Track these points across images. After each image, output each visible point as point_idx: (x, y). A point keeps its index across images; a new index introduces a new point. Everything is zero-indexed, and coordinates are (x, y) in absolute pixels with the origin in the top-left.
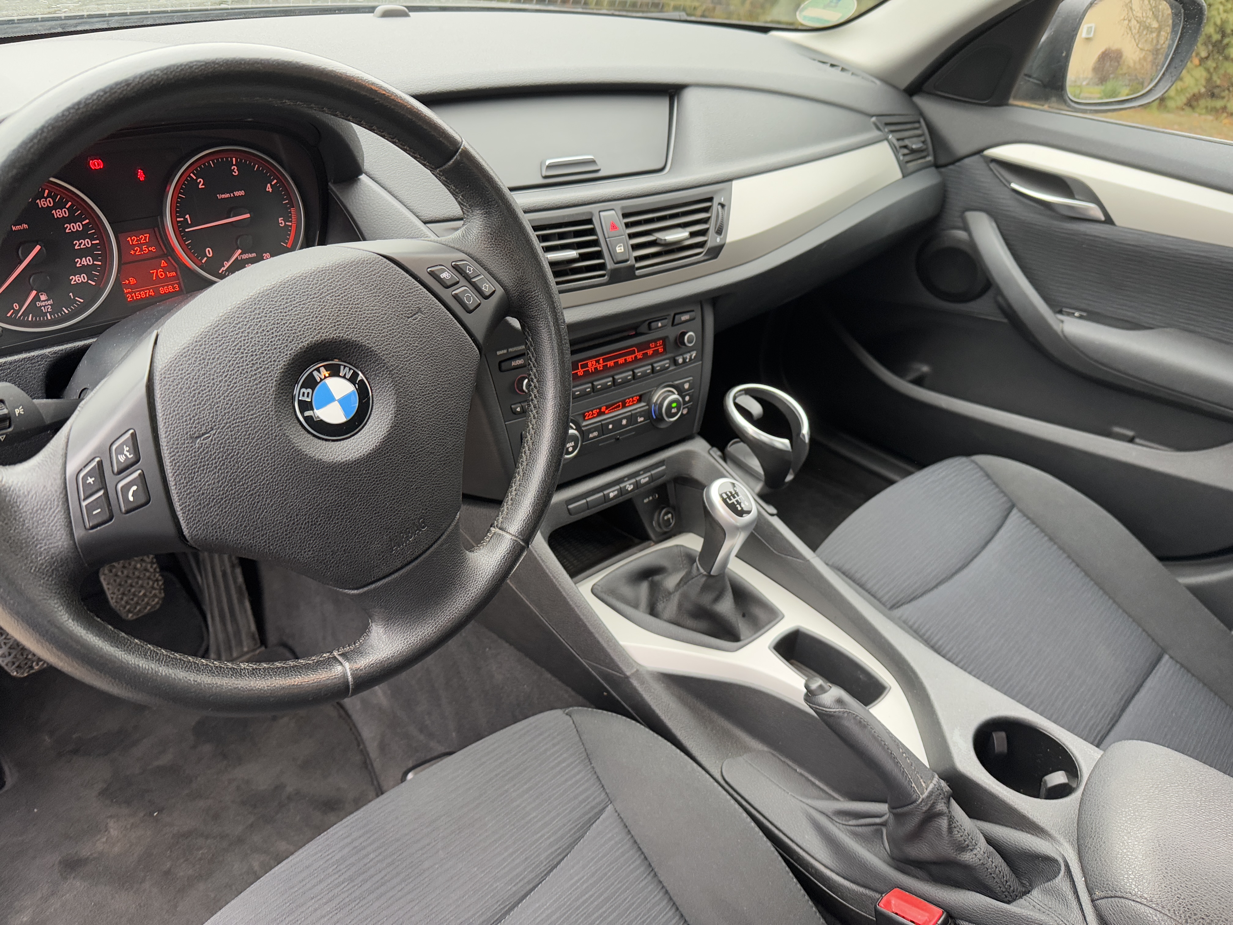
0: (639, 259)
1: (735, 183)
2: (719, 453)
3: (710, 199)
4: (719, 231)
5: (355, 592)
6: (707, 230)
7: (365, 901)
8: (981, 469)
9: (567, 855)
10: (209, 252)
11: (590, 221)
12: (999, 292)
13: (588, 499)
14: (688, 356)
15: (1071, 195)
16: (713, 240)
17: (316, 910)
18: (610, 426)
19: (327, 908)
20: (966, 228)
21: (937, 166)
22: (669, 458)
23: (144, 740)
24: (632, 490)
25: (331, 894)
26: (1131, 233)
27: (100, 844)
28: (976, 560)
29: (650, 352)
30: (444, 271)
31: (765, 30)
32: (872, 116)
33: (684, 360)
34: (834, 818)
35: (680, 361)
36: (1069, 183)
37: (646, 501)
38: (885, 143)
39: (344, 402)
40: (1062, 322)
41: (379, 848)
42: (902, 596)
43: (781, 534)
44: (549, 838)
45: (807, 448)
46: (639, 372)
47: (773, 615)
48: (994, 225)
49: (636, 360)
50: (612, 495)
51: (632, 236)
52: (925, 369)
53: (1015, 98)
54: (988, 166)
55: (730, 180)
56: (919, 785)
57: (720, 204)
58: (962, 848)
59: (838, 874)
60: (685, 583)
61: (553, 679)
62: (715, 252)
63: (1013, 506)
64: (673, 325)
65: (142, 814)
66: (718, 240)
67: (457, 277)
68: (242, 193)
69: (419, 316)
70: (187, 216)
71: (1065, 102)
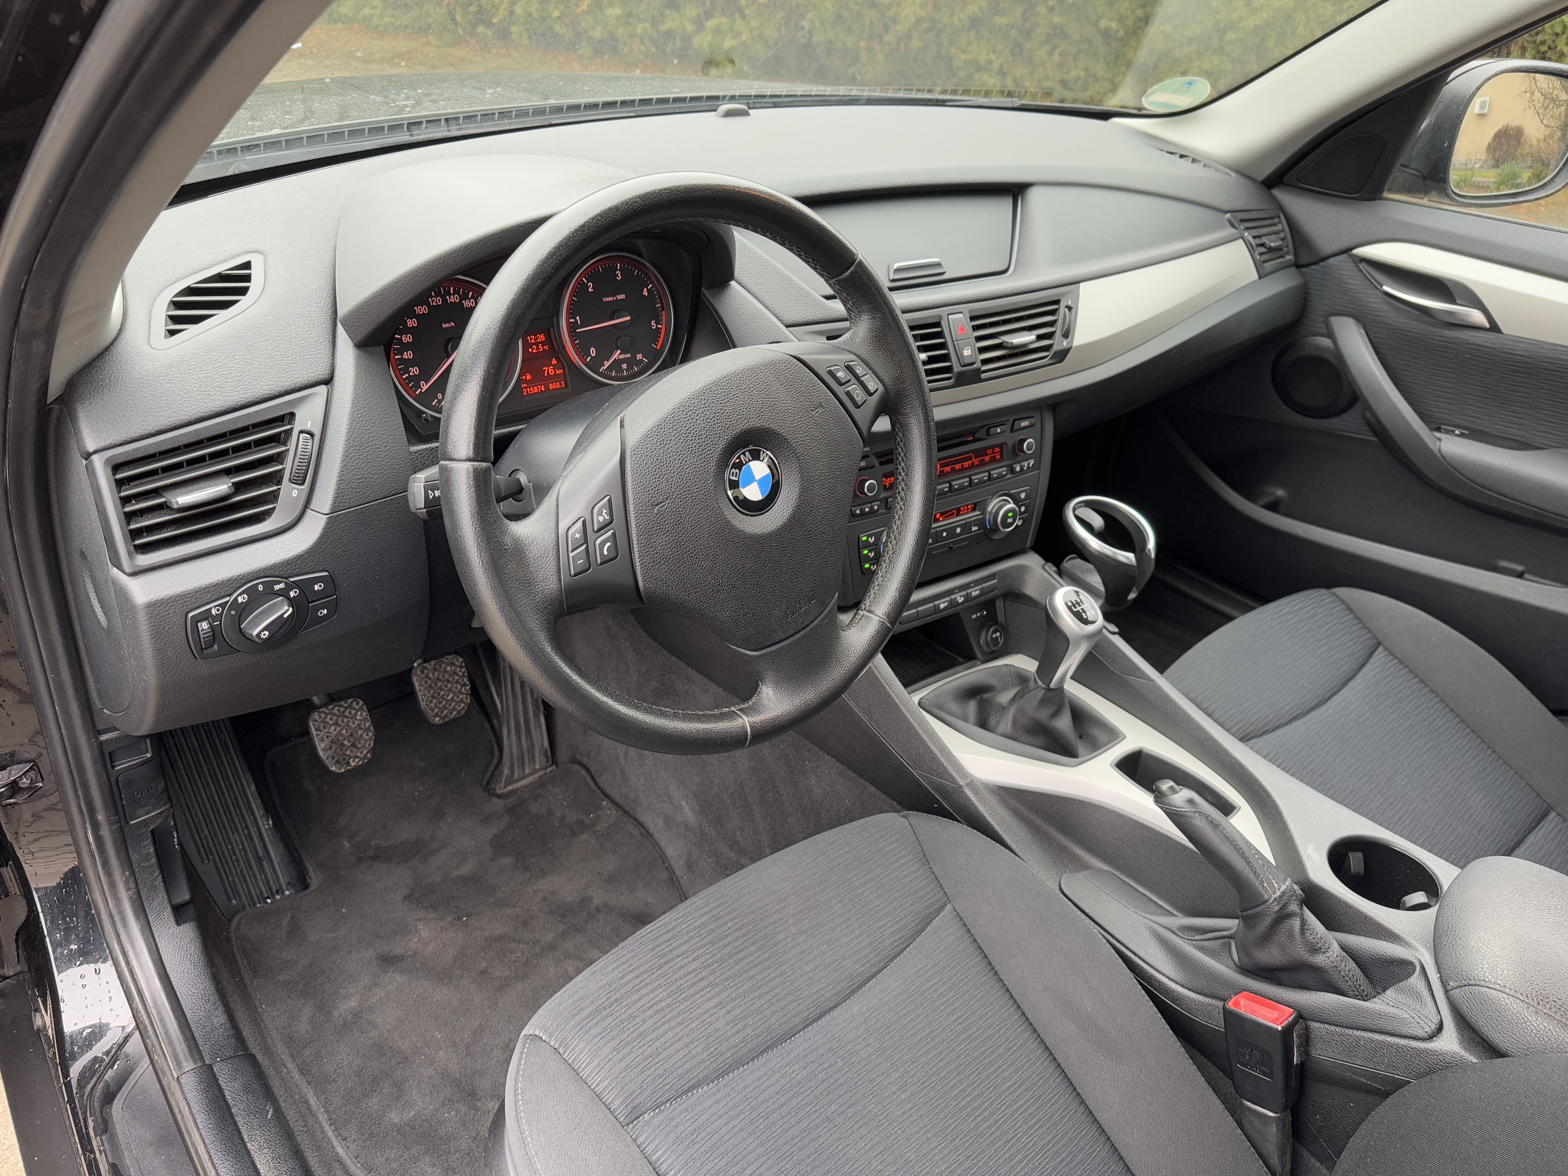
0: (985, 362)
1: (1082, 285)
2: (1054, 569)
3: (1057, 302)
4: (1066, 335)
5: (755, 653)
6: (1053, 333)
7: (726, 964)
8: (1343, 602)
9: (909, 945)
10: (593, 352)
11: (938, 324)
12: (1368, 407)
13: (919, 609)
14: (1026, 464)
15: (1451, 300)
16: (1059, 343)
17: (682, 967)
18: (945, 534)
19: (693, 966)
20: (1330, 335)
21: (1298, 266)
22: (1001, 571)
23: (442, 851)
24: (963, 603)
25: (695, 955)
26: (1519, 342)
27: (413, 943)
28: (1334, 698)
29: (987, 458)
30: (838, 370)
31: (1105, 116)
32: (1227, 212)
33: (1022, 467)
34: (1179, 933)
35: (1018, 469)
36: (1449, 285)
37: (974, 617)
38: (1241, 241)
39: (761, 483)
40: (1440, 440)
41: (735, 918)
42: (1252, 728)
43: (1123, 653)
44: (892, 926)
45: (1153, 563)
46: (976, 479)
47: (1114, 735)
48: (1363, 331)
49: (973, 466)
50: (942, 606)
51: (979, 339)
52: (1280, 493)
53: (1390, 191)
54: (1358, 266)
55: (1077, 282)
56: (1271, 885)
57: (1067, 307)
58: (1314, 950)
59: (1183, 986)
60: (1021, 697)
61: (878, 792)
62: (1061, 356)
63: (1379, 644)
64: (1012, 431)
65: (450, 919)
66: (1065, 343)
67: (849, 376)
68: (623, 296)
69: (820, 410)
70: (578, 318)
71: (1448, 196)
